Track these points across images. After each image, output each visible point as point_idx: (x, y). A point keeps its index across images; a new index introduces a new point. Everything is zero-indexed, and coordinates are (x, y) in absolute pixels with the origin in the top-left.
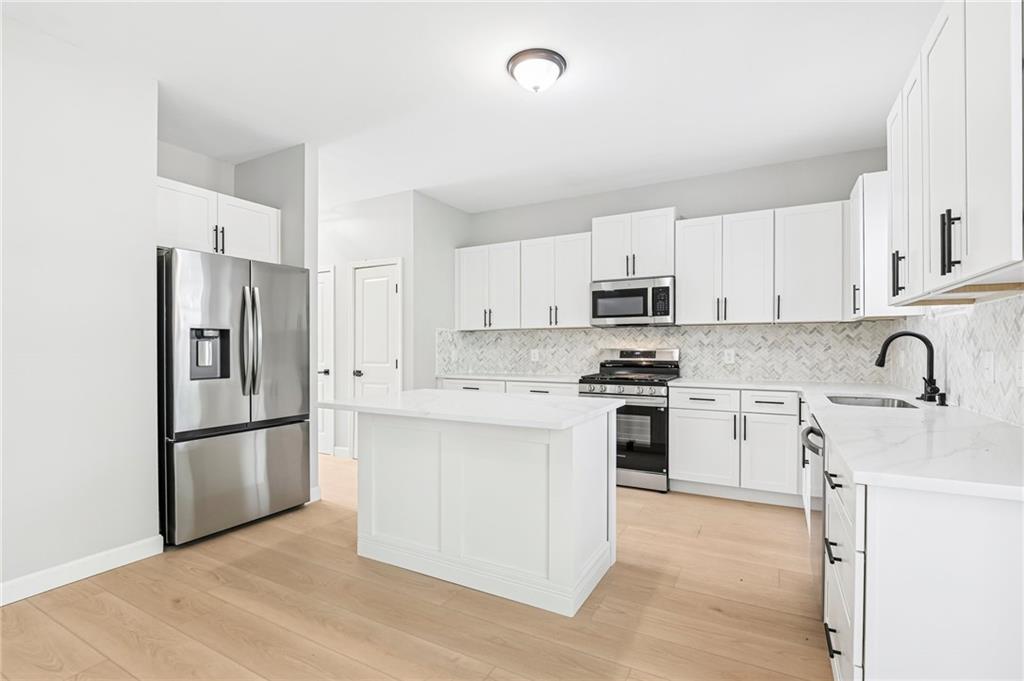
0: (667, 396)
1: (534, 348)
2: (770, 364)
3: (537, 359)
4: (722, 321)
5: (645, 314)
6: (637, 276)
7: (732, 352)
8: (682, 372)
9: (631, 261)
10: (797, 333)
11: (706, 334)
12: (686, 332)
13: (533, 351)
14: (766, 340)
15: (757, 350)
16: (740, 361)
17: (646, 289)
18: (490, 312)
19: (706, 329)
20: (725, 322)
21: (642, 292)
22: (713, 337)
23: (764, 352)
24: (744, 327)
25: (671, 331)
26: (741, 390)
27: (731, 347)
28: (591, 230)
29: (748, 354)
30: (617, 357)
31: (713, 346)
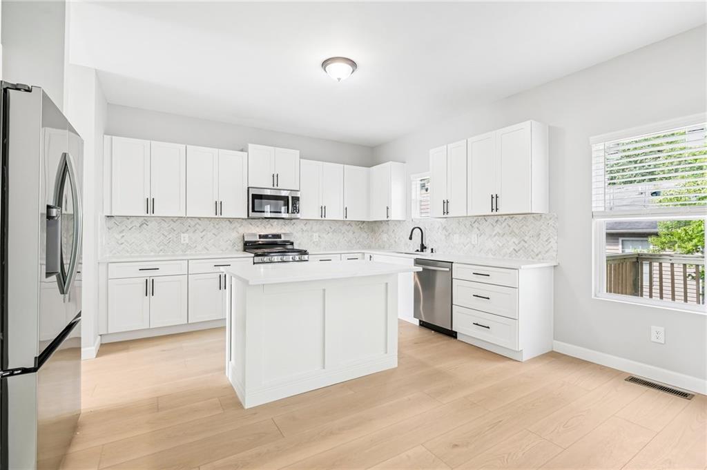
1: (183, 233)
2: (333, 241)
3: (187, 241)
4: (323, 218)
9: (275, 178)
11: (305, 225)
12: (297, 222)
13: (182, 235)
16: (321, 240)
17: (288, 197)
23: (330, 235)
27: (316, 232)
29: (324, 236)
31: (308, 231)
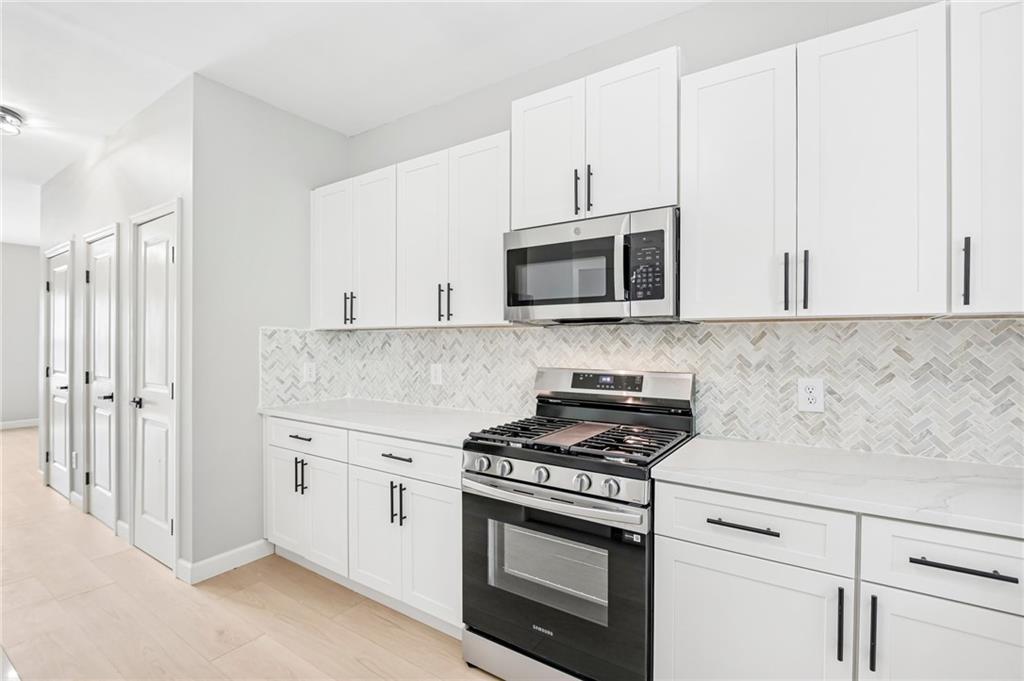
0: (650, 505)
1: (436, 361)
2: (916, 419)
3: (440, 381)
4: (797, 310)
5: (610, 296)
6: (594, 212)
7: (818, 383)
8: (701, 423)
9: (583, 181)
10: (996, 342)
11: (754, 343)
12: (709, 335)
14: (909, 359)
15: (882, 382)
16: (837, 406)
17: (612, 239)
18: (352, 297)
19: (754, 330)
20: (803, 313)
21: (603, 247)
22: (773, 348)
23: (902, 387)
24: (848, 325)
25: (678, 335)
26: (859, 516)
27: (813, 371)
28: (509, 127)
29: (861, 390)
30: (566, 386)
31: (770, 368)
